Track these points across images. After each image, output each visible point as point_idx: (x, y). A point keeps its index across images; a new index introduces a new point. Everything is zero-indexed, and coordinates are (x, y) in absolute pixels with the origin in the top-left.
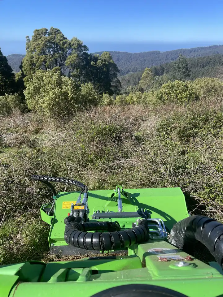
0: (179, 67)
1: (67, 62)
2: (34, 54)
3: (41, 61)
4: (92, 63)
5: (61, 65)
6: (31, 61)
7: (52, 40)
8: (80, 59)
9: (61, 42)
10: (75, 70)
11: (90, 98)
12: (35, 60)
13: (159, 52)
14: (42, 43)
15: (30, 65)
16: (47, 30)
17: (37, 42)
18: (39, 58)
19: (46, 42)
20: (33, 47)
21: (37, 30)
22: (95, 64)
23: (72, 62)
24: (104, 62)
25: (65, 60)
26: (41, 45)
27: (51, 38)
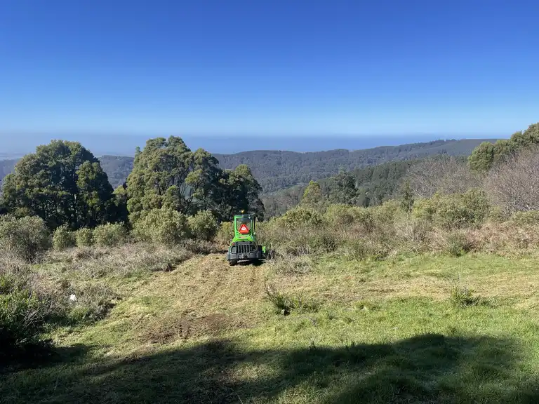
0: (340, 185)
1: (188, 180)
2: (145, 171)
3: (153, 180)
4: (221, 180)
5: (180, 182)
6: (140, 179)
7: (170, 154)
8: (205, 175)
9: (182, 155)
10: (198, 190)
11: (207, 226)
12: (145, 177)
13: (348, 151)
14: (157, 157)
15: (138, 184)
16: (164, 140)
17: (150, 156)
18: (150, 176)
19: (161, 156)
20: (144, 162)
21: (152, 141)
22: (226, 182)
23: (195, 180)
24: (237, 179)
25: (186, 177)
26: (154, 160)
27: (169, 151)
